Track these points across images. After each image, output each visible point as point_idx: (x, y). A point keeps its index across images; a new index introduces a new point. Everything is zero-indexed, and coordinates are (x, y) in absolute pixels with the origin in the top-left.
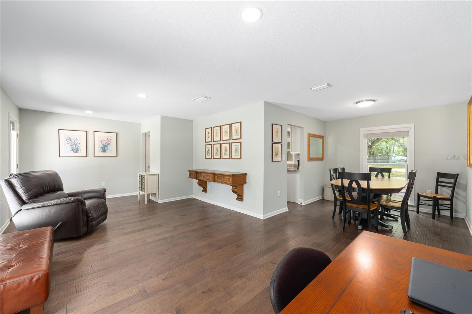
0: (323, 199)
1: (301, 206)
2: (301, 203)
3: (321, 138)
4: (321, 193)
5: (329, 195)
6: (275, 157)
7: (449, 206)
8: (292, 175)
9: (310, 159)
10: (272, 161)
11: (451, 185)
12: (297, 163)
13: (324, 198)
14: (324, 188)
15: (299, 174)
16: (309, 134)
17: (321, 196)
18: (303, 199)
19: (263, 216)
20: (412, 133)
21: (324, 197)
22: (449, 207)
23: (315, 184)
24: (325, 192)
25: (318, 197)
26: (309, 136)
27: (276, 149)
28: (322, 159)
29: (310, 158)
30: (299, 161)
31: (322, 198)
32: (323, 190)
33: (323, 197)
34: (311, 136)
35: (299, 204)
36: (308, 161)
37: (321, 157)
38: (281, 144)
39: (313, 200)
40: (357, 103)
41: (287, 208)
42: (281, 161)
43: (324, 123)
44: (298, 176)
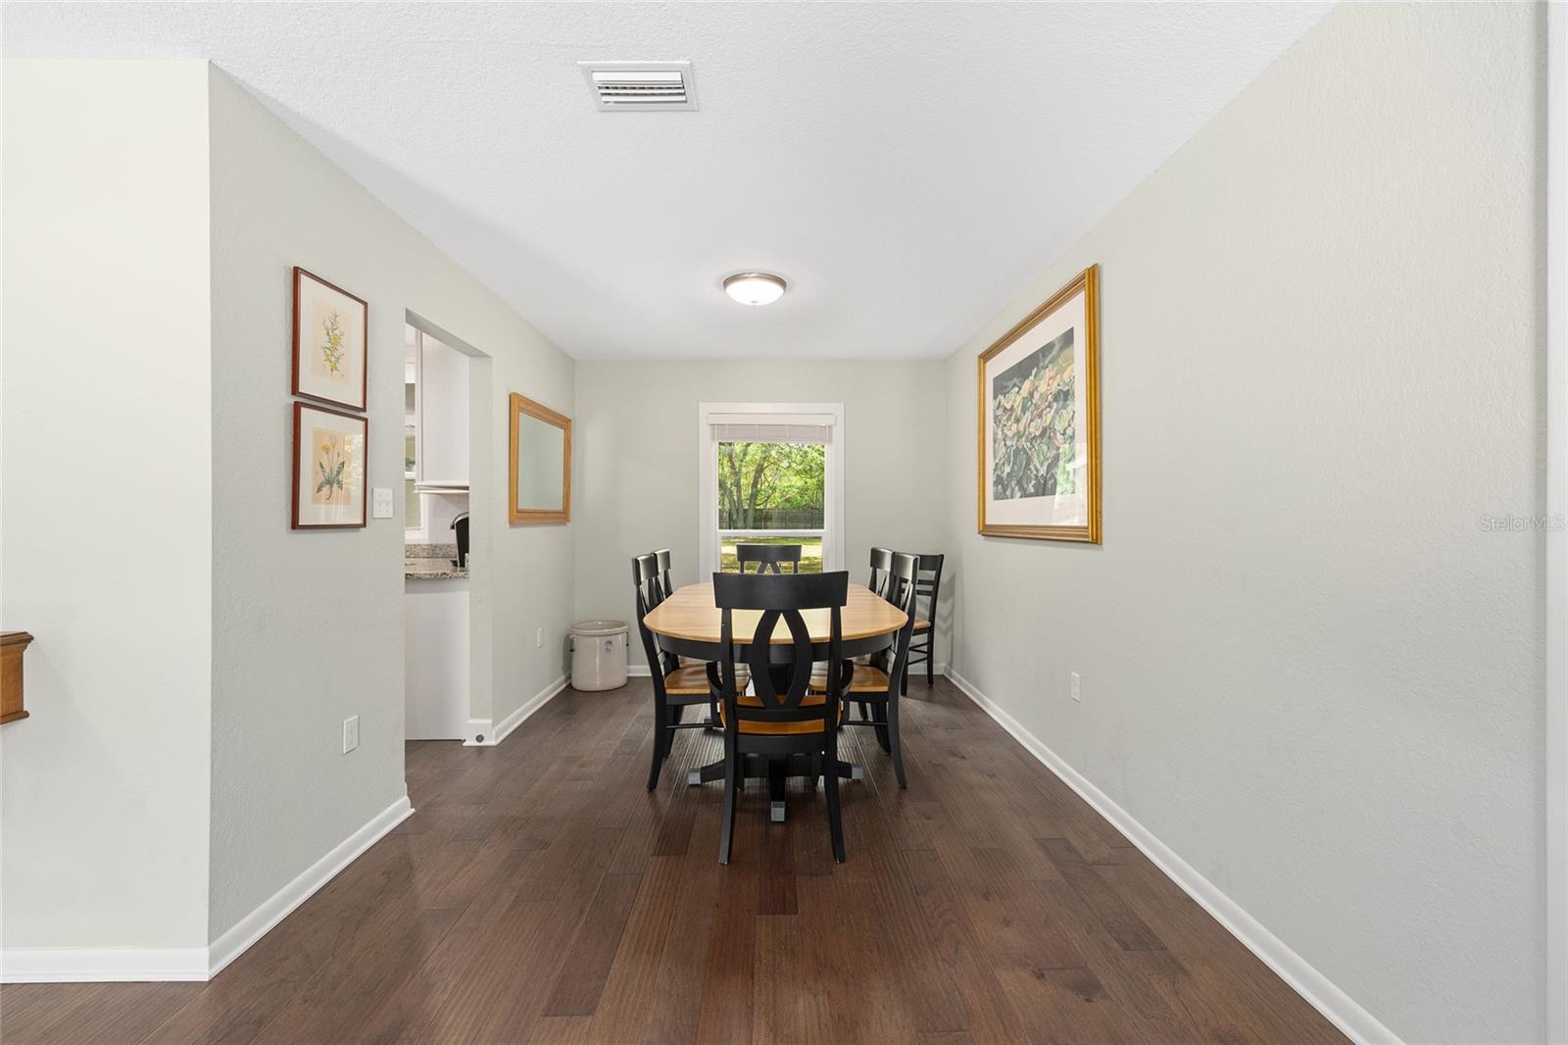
0: (570, 686)
1: (480, 750)
2: (480, 738)
3: (561, 427)
4: (560, 663)
5: (595, 664)
6: (316, 500)
7: (925, 648)
8: (426, 600)
9: (520, 517)
10: (295, 525)
11: (930, 588)
12: (451, 537)
13: (574, 685)
14: (572, 641)
15: (467, 594)
16: (515, 394)
17: (563, 677)
18: (489, 718)
19: (204, 953)
20: (838, 432)
21: (573, 676)
22: (926, 650)
23: (540, 629)
24: (579, 658)
25: (552, 685)
26: (515, 407)
27: (326, 450)
28: (561, 517)
29: (518, 512)
30: (462, 528)
31: (564, 686)
32: (569, 649)
33: (569, 678)
34: (522, 405)
35: (471, 742)
36: (512, 523)
37: (559, 507)
38: (366, 420)
39: (532, 707)
40: (727, 282)
41: (406, 798)
42: (364, 525)
43: (569, 364)
44: (460, 601)
